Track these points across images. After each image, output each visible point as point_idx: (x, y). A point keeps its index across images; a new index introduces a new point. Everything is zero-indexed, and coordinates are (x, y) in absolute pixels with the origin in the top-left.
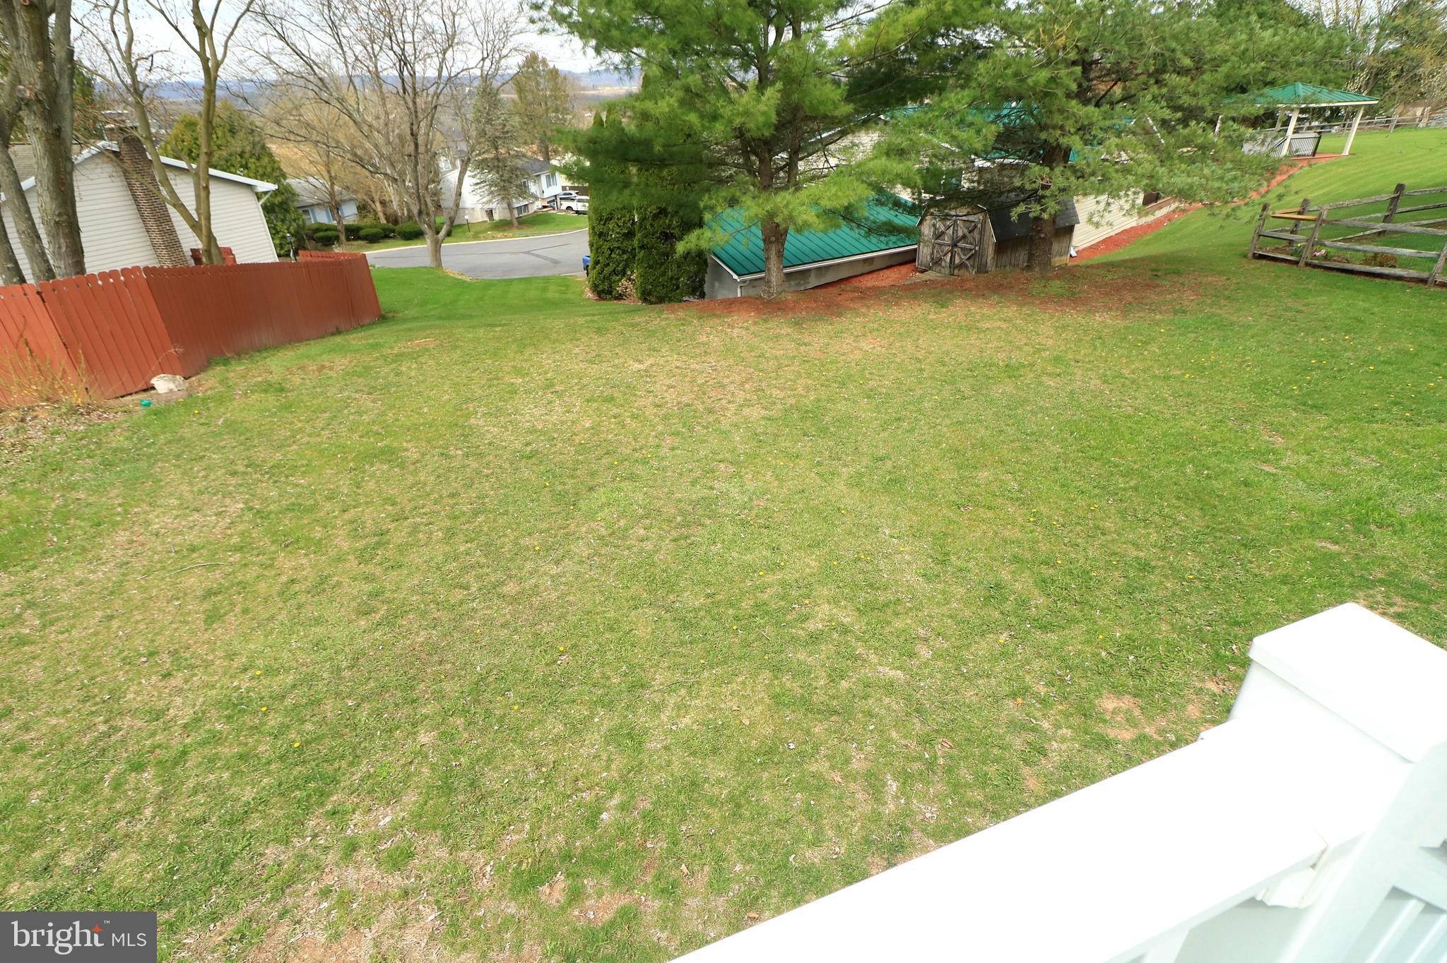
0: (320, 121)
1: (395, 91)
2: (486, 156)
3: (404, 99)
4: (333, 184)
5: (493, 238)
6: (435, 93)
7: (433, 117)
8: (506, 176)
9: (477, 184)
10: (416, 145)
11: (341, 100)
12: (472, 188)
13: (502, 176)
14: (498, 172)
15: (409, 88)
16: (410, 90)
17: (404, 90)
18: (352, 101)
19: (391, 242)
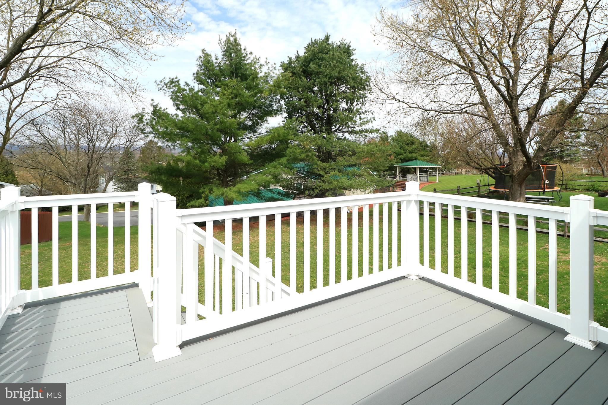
0: (44, 162)
1: (84, 151)
2: (122, 177)
3: (88, 154)
4: (42, 187)
5: (119, 210)
6: (103, 152)
7: (99, 161)
8: (130, 185)
9: (116, 188)
10: (89, 171)
11: (58, 154)
12: (113, 190)
13: (128, 185)
14: (127, 184)
15: (91, 150)
16: (91, 151)
17: (89, 151)
18: (63, 154)
19: (65, 212)
